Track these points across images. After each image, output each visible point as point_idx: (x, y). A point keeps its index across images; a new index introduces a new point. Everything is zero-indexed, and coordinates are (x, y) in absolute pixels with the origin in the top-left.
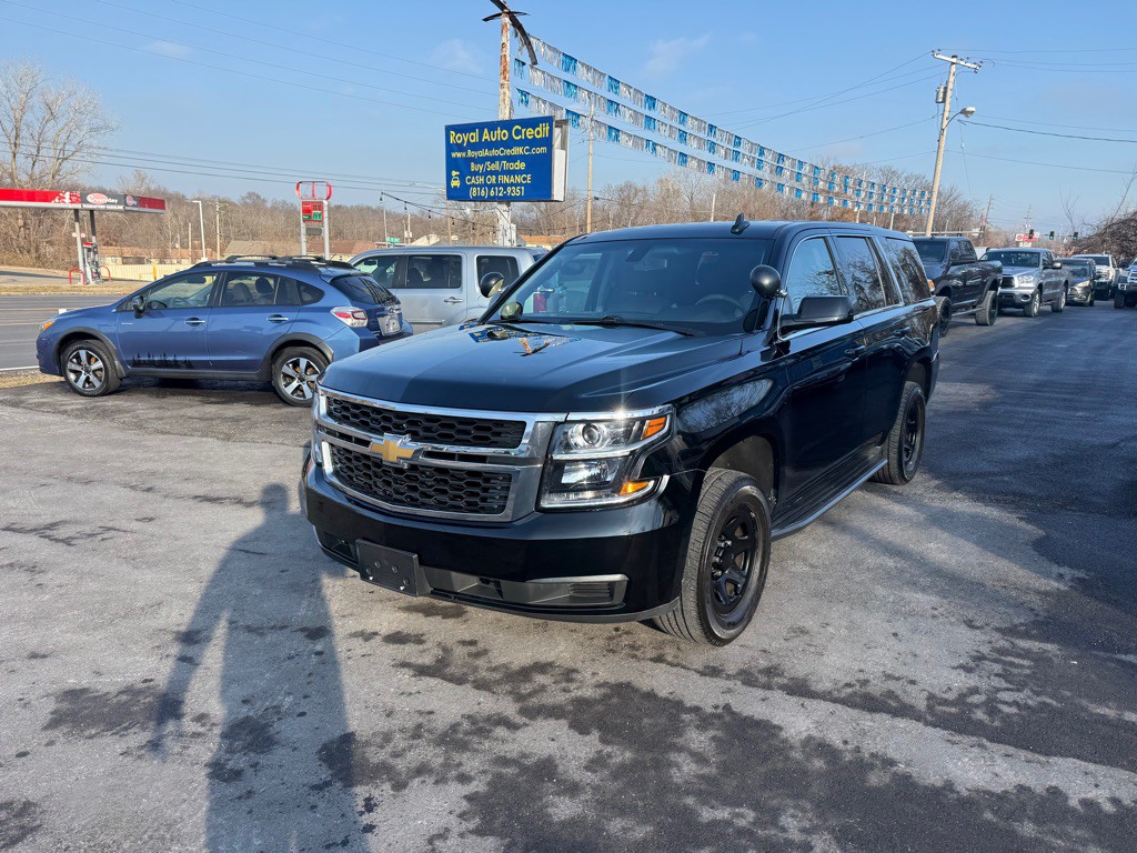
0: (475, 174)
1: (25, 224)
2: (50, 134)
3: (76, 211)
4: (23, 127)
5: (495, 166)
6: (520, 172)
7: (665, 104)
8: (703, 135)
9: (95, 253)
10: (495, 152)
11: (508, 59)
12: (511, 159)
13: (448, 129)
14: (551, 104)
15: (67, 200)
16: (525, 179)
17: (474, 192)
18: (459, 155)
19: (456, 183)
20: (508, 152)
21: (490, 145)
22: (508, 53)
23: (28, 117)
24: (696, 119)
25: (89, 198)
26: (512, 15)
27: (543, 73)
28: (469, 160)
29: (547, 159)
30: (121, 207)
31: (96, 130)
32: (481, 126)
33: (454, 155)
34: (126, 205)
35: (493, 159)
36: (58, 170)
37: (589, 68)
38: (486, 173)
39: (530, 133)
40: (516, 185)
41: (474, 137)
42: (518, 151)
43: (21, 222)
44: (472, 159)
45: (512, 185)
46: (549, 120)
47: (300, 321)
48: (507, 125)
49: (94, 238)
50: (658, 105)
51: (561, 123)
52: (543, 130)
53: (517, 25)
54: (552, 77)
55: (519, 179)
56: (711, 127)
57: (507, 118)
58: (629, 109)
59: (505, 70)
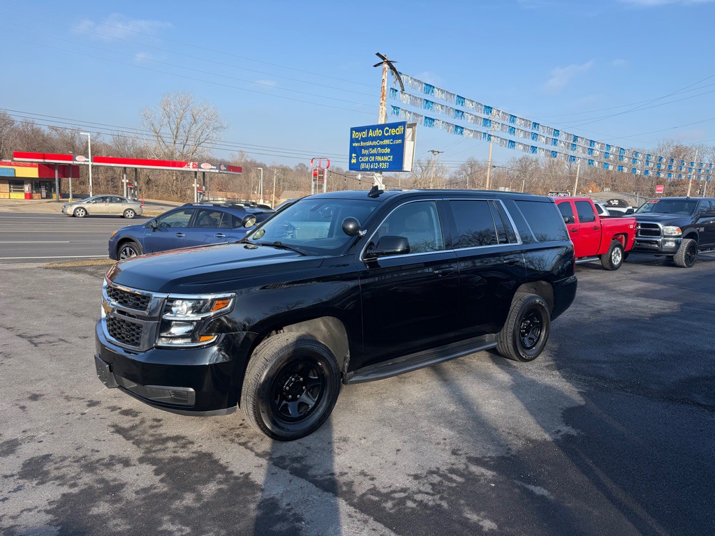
0: (364, 155)
1: (177, 178)
2: (193, 130)
3: (196, 172)
4: (181, 127)
5: (374, 151)
6: (387, 155)
7: (499, 111)
8: (529, 129)
9: (204, 195)
10: (375, 143)
11: (385, 88)
12: (383, 147)
13: (352, 129)
14: (414, 114)
15: (191, 167)
16: (389, 158)
17: (363, 166)
18: (356, 145)
19: (354, 161)
20: (381, 143)
21: (373, 139)
22: (385, 85)
23: (184, 122)
24: (523, 120)
25: (202, 166)
26: (389, 63)
27: (410, 95)
28: (362, 147)
29: (402, 146)
30: (217, 171)
31: (215, 129)
32: (368, 128)
33: (354, 145)
34: (220, 170)
35: (373, 147)
36: (196, 150)
37: (443, 91)
38: (369, 155)
39: (393, 132)
40: (384, 162)
41: (364, 134)
42: (386, 142)
43: (174, 178)
44: (363, 147)
45: (382, 162)
46: (403, 124)
47: (231, 237)
48: (381, 127)
49: (204, 187)
50: (494, 111)
51: (412, 126)
52: (400, 130)
53: (392, 68)
54: (416, 98)
55: (386, 158)
56: (535, 124)
57: (383, 123)
58: (471, 114)
59: (383, 95)
